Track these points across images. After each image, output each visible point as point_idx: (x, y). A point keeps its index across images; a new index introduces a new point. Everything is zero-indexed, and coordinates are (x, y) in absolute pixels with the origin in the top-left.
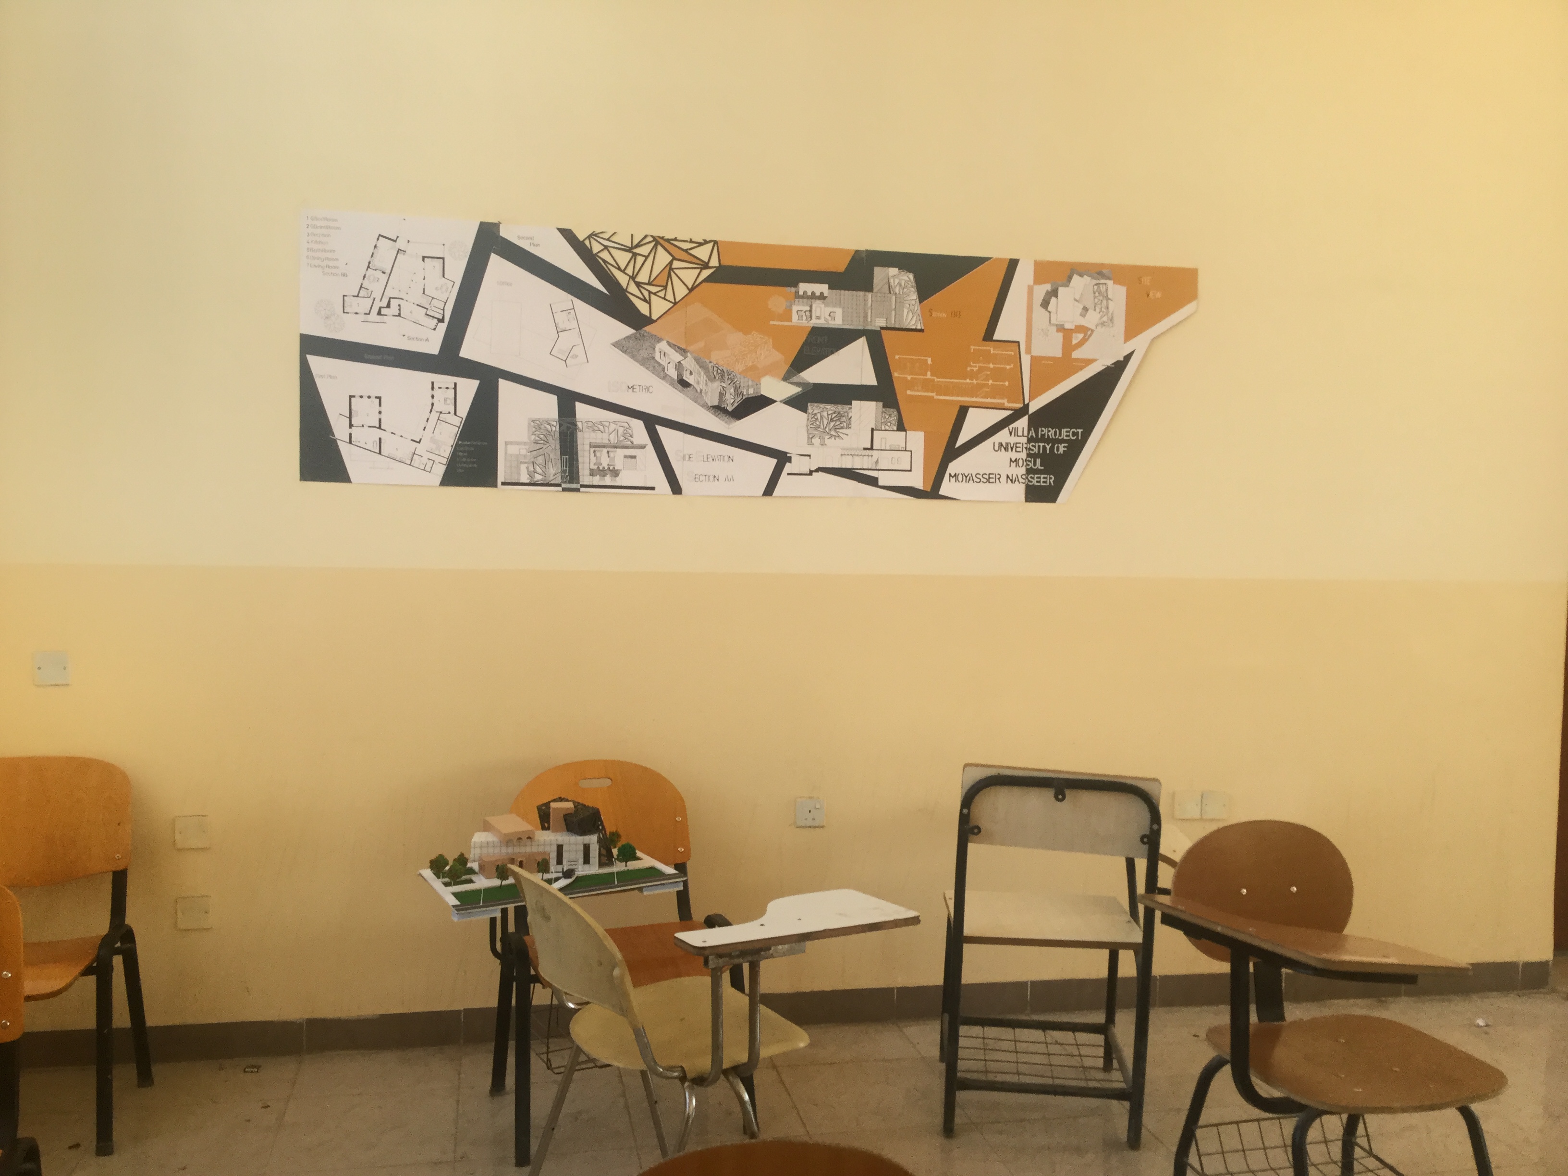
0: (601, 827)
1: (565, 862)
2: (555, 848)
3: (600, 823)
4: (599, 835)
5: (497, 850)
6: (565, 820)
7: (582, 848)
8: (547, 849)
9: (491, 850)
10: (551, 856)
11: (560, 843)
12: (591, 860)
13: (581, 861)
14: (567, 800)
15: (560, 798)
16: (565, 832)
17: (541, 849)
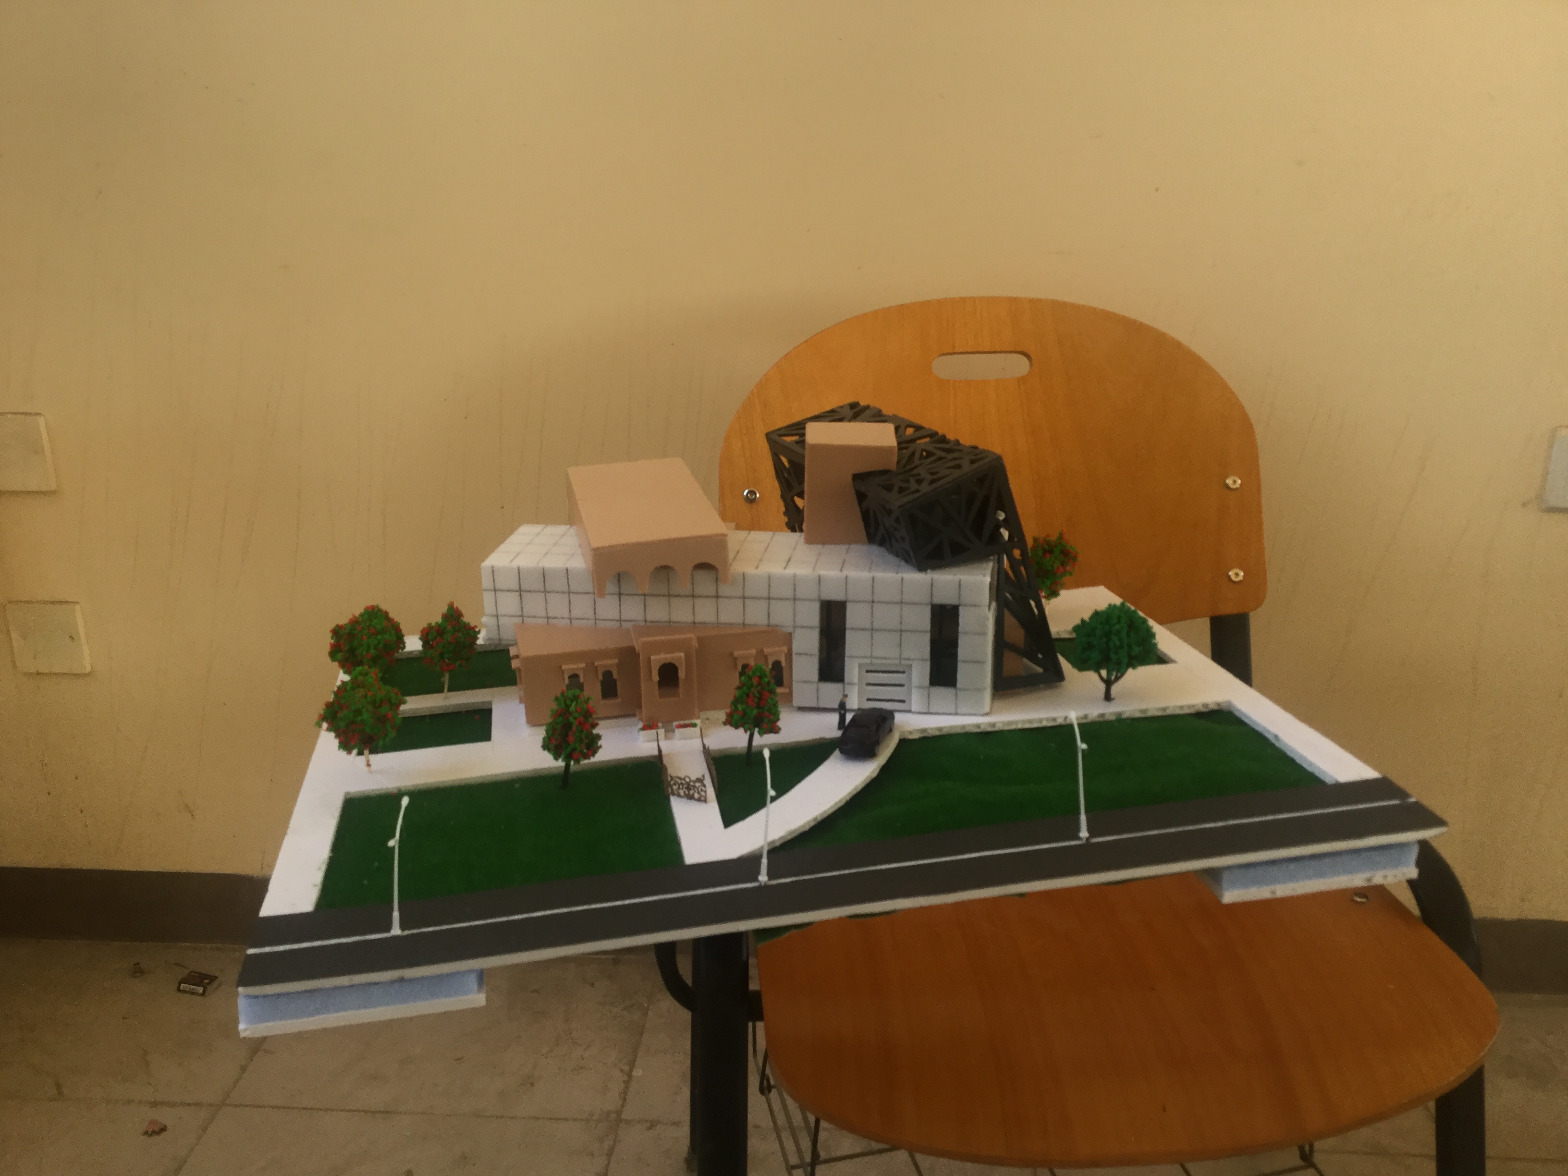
0: (1005, 534)
1: (852, 670)
2: (812, 616)
3: (1002, 516)
4: (1000, 562)
5: (582, 607)
6: (861, 497)
7: (923, 619)
8: (782, 615)
9: (558, 607)
10: (795, 648)
11: (834, 594)
12: (963, 672)
13: (921, 672)
14: (878, 417)
15: (853, 405)
16: (856, 542)
17: (756, 615)
